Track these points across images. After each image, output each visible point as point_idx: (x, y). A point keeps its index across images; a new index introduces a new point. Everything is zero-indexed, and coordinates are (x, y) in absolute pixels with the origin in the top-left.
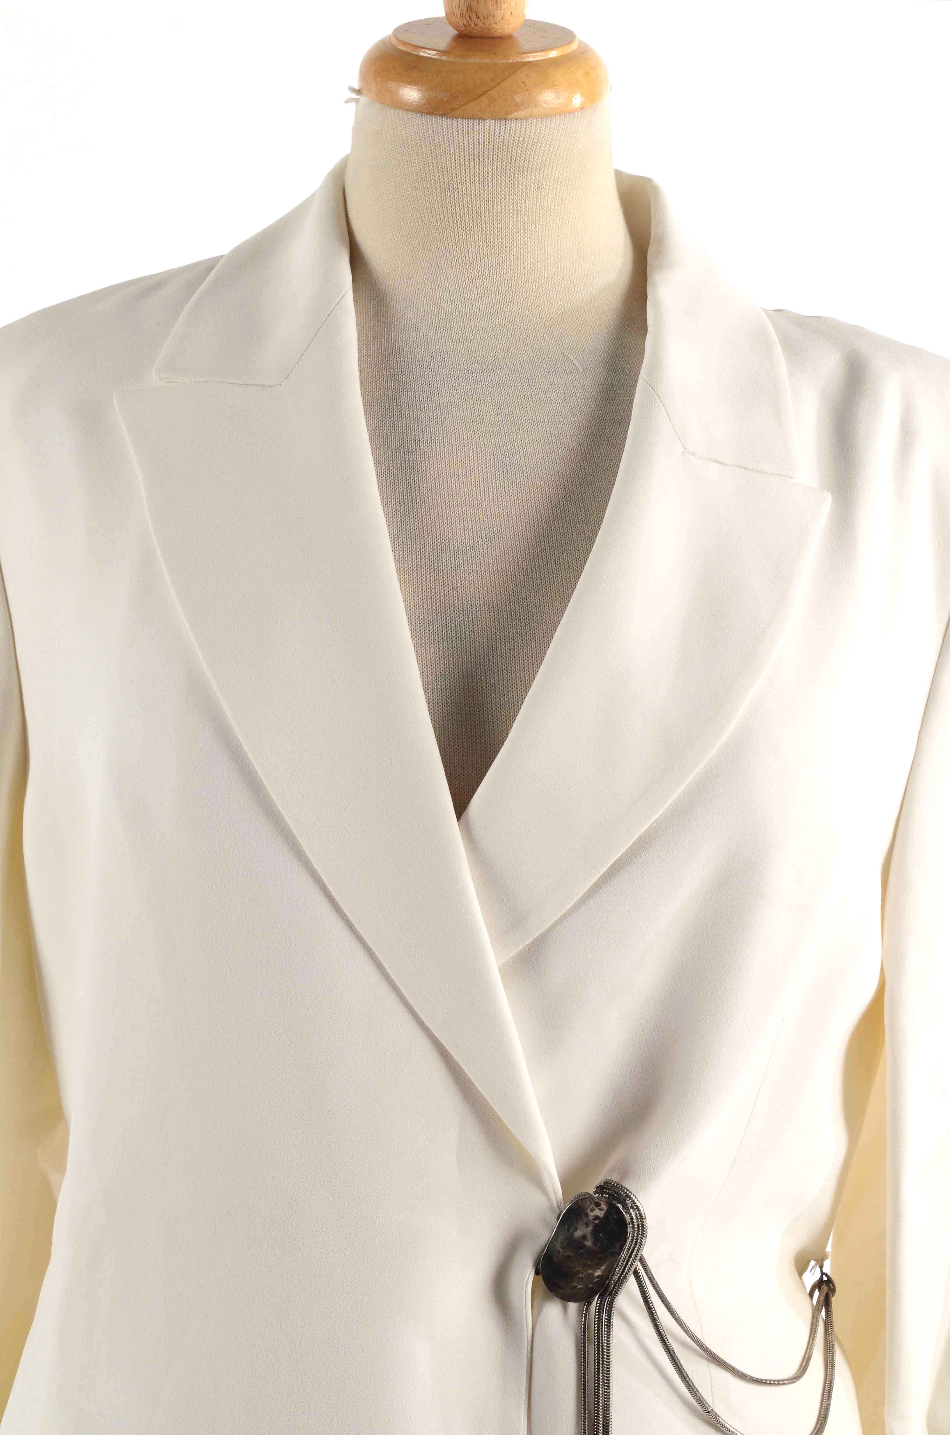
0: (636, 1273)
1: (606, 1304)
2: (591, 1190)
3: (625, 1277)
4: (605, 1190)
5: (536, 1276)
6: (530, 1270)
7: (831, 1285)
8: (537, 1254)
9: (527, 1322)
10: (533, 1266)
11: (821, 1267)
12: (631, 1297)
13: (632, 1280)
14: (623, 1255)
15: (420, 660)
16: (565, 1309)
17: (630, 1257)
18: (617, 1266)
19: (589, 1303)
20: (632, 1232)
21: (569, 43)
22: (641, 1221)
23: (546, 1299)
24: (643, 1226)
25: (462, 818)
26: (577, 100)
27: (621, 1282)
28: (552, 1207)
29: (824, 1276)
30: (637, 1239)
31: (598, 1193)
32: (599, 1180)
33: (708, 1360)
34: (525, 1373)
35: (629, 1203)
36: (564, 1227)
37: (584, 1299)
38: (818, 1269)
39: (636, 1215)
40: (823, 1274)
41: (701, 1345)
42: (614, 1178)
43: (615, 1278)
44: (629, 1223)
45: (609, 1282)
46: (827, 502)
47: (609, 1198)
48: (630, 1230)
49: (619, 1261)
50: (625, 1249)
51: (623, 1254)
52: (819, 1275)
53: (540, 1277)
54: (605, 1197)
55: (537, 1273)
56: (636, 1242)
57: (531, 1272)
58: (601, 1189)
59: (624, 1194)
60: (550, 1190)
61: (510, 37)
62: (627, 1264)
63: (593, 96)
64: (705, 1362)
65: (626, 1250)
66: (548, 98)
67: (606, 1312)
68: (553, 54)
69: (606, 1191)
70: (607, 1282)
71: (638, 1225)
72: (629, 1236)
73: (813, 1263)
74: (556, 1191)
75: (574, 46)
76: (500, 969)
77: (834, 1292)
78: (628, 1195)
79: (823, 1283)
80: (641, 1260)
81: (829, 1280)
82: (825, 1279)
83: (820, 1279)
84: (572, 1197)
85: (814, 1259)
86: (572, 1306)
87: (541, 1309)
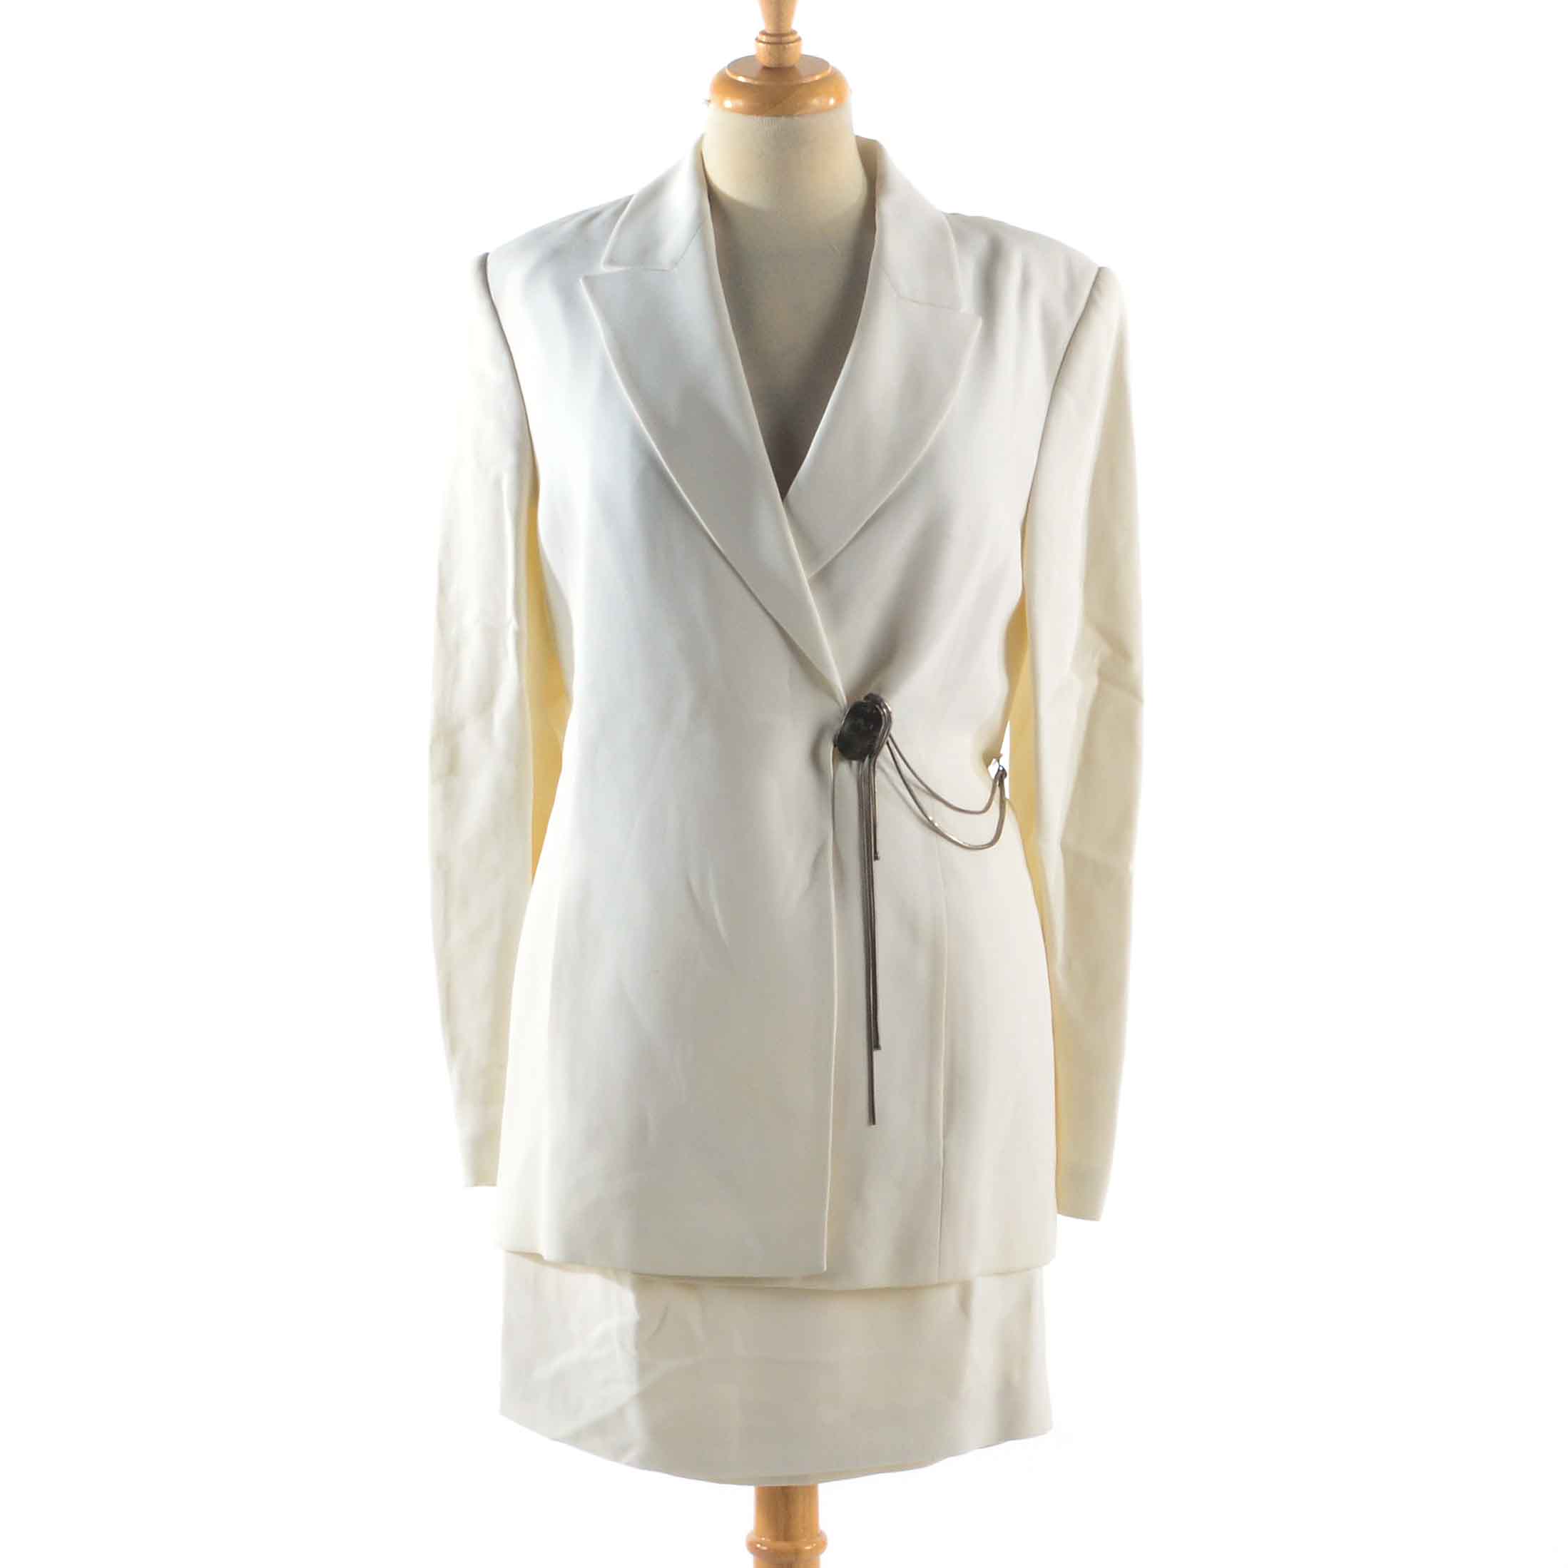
0: (888, 744)
1: (872, 761)
2: (862, 699)
3: (882, 746)
4: (870, 699)
5: (835, 748)
6: (831, 744)
7: (1004, 772)
8: (835, 735)
9: (831, 773)
10: (833, 742)
11: (998, 761)
12: (887, 761)
13: (886, 746)
14: (880, 734)
15: (758, 417)
16: (851, 764)
17: (884, 735)
18: (878, 740)
19: (864, 761)
21: (827, 69)
23: (842, 760)
24: (890, 717)
25: (785, 500)
26: (832, 101)
27: (880, 748)
28: (841, 711)
31: (866, 700)
32: (867, 693)
33: (931, 796)
35: (882, 705)
37: (861, 758)
38: (997, 763)
39: (886, 711)
40: (1000, 766)
41: (929, 790)
42: (875, 692)
43: (877, 747)
45: (874, 748)
46: (980, 323)
47: (871, 702)
48: (883, 718)
49: (878, 737)
53: (837, 748)
54: (869, 702)
55: (835, 746)
57: (832, 746)
58: (867, 698)
59: (879, 700)
60: (839, 699)
61: (792, 68)
62: (882, 738)
63: (841, 99)
64: (930, 798)
65: (881, 731)
66: (815, 102)
67: (873, 765)
68: (817, 77)
70: (872, 749)
71: (888, 717)
72: (883, 723)
73: (994, 760)
74: (844, 701)
75: (829, 71)
76: (809, 581)
77: (1006, 775)
78: (882, 700)
79: (1000, 773)
80: (890, 736)
81: (1004, 770)
82: (1001, 769)
83: (999, 770)
84: (852, 704)
85: (994, 757)
86: (855, 763)
87: (837, 766)
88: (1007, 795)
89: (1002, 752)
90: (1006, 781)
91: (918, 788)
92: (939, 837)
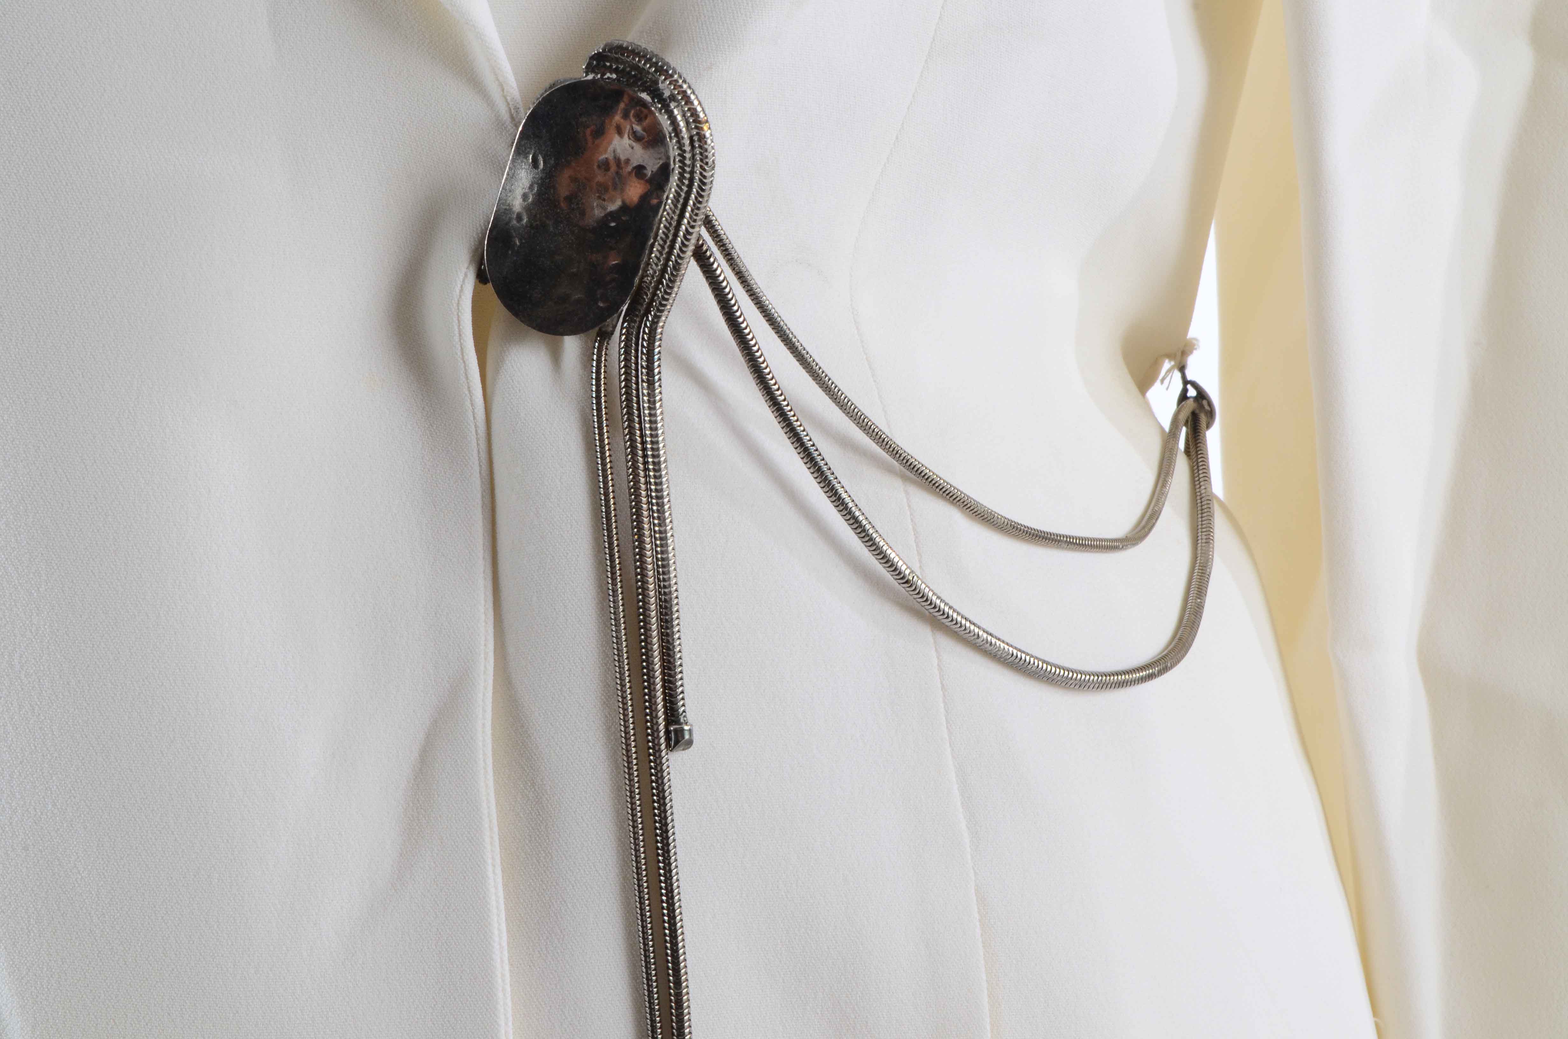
0: (701, 256)
1: (641, 334)
3: (677, 267)
4: (608, 64)
5: (481, 285)
6: (464, 270)
7: (1205, 402)
8: (477, 234)
9: (470, 391)
10: (471, 262)
11: (1182, 369)
13: (692, 272)
14: (665, 213)
16: (556, 356)
17: (682, 216)
18: (655, 240)
19: (605, 336)
20: (679, 155)
22: (696, 128)
23: (511, 338)
24: (702, 138)
28: (500, 125)
29: (1189, 387)
30: (692, 173)
31: (593, 71)
33: (904, 478)
34: (480, 510)
36: (526, 157)
37: (592, 324)
38: (1177, 375)
39: (684, 116)
40: (1186, 382)
41: (885, 443)
43: (656, 271)
44: (670, 134)
45: (641, 280)
47: (618, 80)
48: (674, 150)
49: (658, 228)
50: (667, 198)
51: (665, 210)
52: (1180, 386)
54: (609, 78)
55: (481, 277)
56: (691, 180)
57: (466, 275)
58: (598, 62)
59: (650, 67)
62: (676, 235)
64: (898, 483)
65: (669, 201)
67: (645, 350)
69: (611, 66)
70: (637, 280)
71: (691, 139)
72: (672, 166)
73: (1167, 365)
74: (501, 79)
77: (1211, 414)
78: (663, 70)
79: (1190, 405)
80: (708, 223)
81: (1202, 395)
82: (1192, 392)
83: (1183, 397)
84: (537, 92)
85: (1170, 356)
86: (572, 345)
87: (500, 361)
88: (1217, 485)
89: (1192, 333)
90: (1213, 437)
91: (846, 443)
92: (947, 644)
